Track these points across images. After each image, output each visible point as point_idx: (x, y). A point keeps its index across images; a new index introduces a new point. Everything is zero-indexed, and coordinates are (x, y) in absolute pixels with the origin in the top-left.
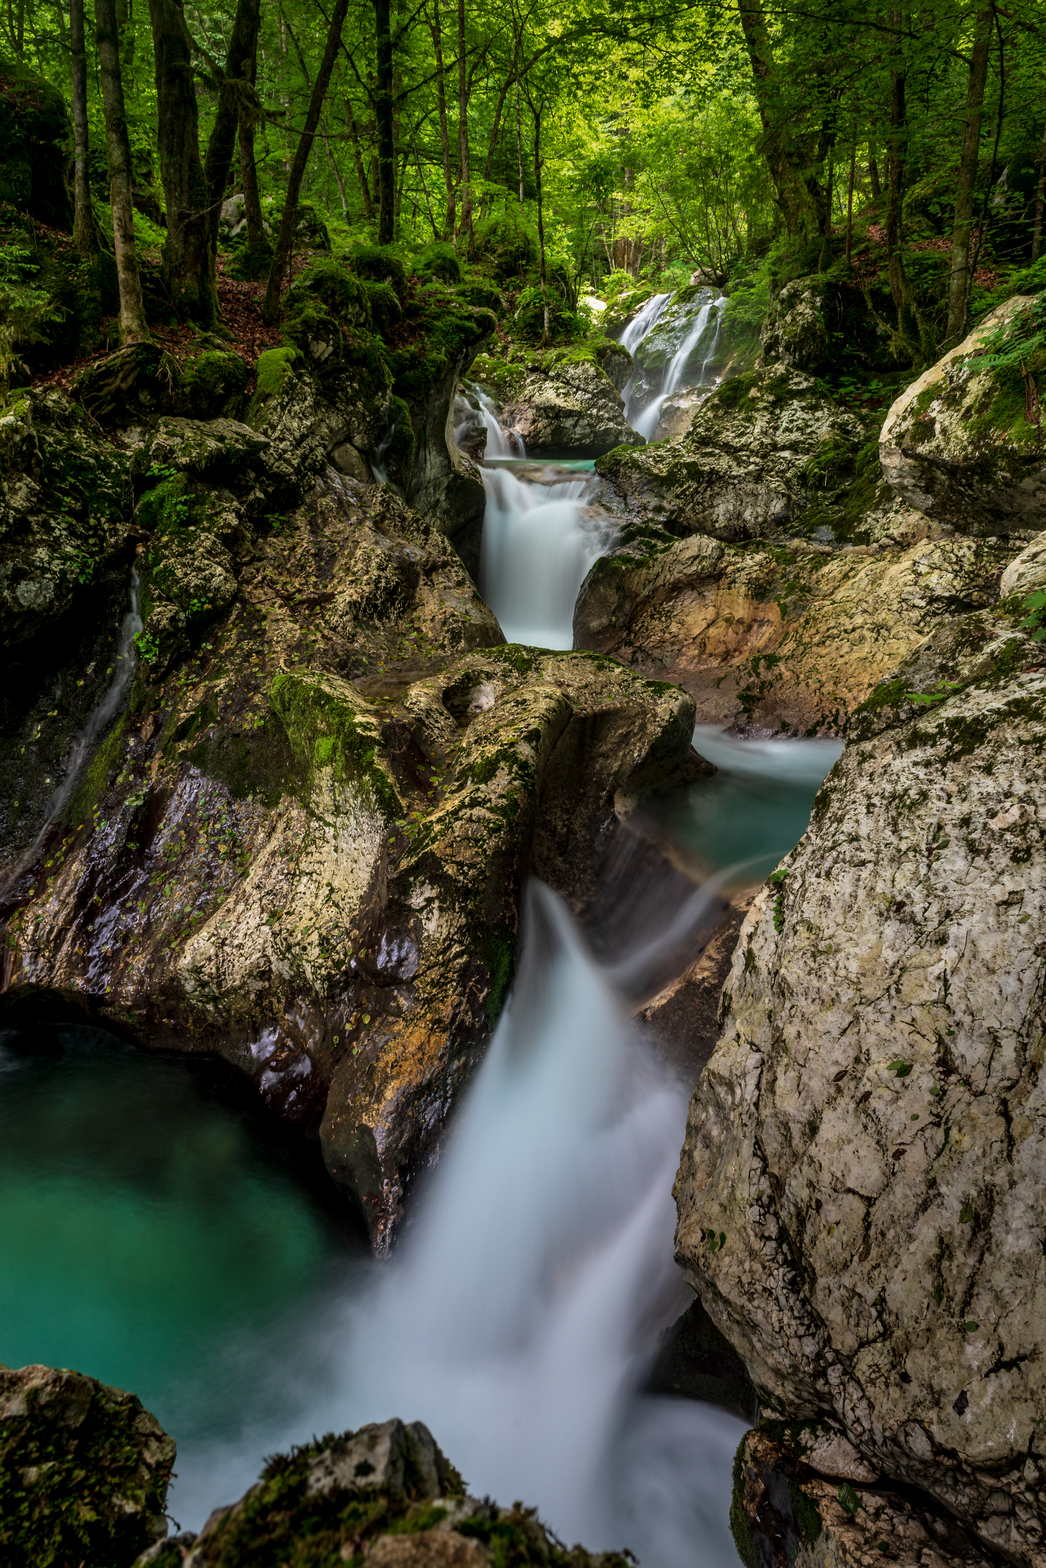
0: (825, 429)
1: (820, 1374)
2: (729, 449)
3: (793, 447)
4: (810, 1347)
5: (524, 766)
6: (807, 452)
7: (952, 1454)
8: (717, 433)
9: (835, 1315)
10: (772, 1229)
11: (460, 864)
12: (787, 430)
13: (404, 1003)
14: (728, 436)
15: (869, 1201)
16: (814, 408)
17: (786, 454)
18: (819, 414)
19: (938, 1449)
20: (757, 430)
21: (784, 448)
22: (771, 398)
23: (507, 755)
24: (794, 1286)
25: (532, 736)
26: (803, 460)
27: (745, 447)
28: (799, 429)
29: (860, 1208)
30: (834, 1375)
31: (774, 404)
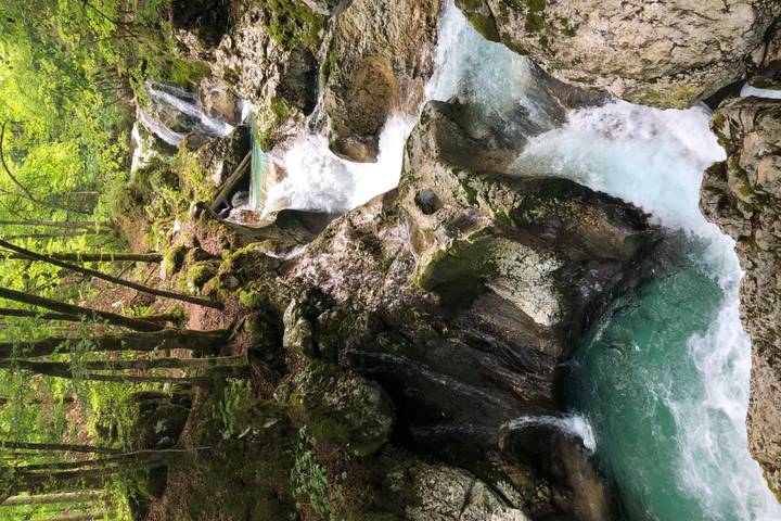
0: (255, 29)
1: (729, 61)
2: (264, 80)
3: (265, 47)
4: (721, 64)
5: (469, 176)
6: (268, 39)
7: (752, 25)
8: (254, 87)
9: (709, 57)
10: (681, 76)
11: (514, 201)
12: (255, 49)
13: (571, 226)
14: (257, 82)
15: (675, 45)
16: (242, 36)
17: (269, 51)
18: (245, 33)
19: (751, 29)
20: (254, 65)
21: (265, 52)
22: (235, 57)
23: (465, 183)
24: (700, 68)
25: (455, 172)
26: (273, 41)
27: (264, 72)
28: (254, 43)
29: (676, 48)
30: (729, 57)
31: (239, 56)
